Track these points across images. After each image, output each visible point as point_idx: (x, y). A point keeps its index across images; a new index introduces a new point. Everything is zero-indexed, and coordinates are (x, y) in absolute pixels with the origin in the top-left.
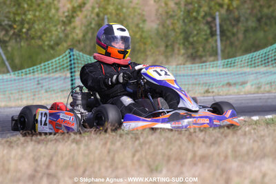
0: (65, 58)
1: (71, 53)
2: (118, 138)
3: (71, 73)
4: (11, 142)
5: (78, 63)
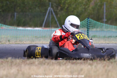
0: (85, 22)
1: (88, 20)
2: (110, 64)
3: (88, 29)
4: (60, 63)
5: (91, 24)
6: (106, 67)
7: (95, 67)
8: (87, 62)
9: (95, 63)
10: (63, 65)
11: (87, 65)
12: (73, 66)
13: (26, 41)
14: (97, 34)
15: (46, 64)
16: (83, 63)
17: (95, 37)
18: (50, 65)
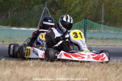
6: (104, 70)
7: (93, 69)
8: (84, 64)
9: (93, 66)
10: (59, 67)
11: (84, 67)
12: (69, 68)
13: (20, 42)
14: (95, 36)
15: (41, 66)
16: (80, 66)
17: (92, 39)
18: (46, 67)
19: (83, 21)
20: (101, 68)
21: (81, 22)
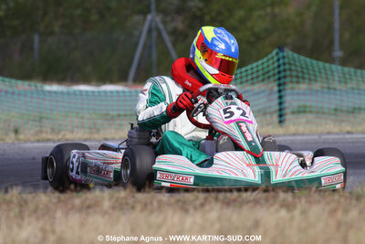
0: (271, 62)
1: (281, 55)
2: (354, 202)
3: (279, 85)
4: (184, 202)
5: (290, 70)
6: (339, 214)
7: (304, 212)
8: (275, 198)
9: (303, 201)
11: (276, 207)
12: (228, 211)
13: (72, 132)
14: (311, 101)
15: (139, 207)
16: (263, 202)
17: (304, 112)
18: (152, 212)
19: (273, 58)
20: (328, 208)
21: (268, 61)
